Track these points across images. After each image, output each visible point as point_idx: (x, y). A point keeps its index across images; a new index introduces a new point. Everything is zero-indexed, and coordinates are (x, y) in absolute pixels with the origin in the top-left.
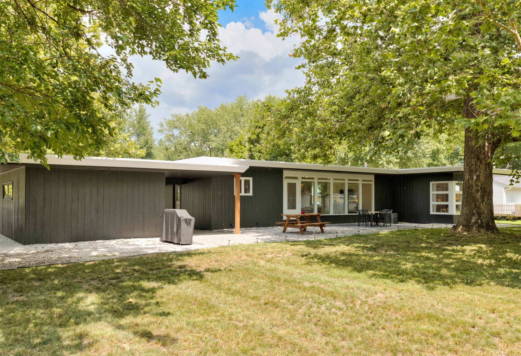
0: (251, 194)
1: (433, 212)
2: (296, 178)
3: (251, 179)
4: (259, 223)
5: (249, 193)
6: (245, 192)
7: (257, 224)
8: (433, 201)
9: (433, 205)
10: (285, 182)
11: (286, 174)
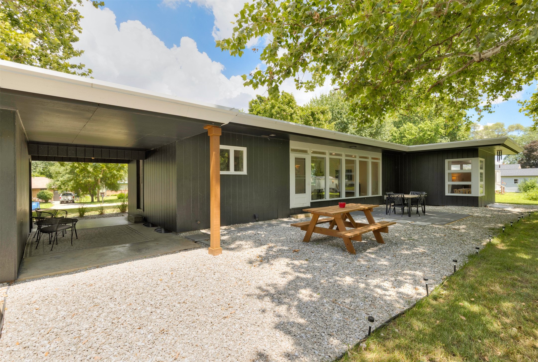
0: (244, 172)
1: (447, 193)
2: (305, 152)
3: (244, 150)
4: (257, 216)
5: (243, 171)
6: (236, 170)
7: (255, 217)
8: (449, 181)
9: (449, 185)
10: (293, 157)
11: (293, 144)
